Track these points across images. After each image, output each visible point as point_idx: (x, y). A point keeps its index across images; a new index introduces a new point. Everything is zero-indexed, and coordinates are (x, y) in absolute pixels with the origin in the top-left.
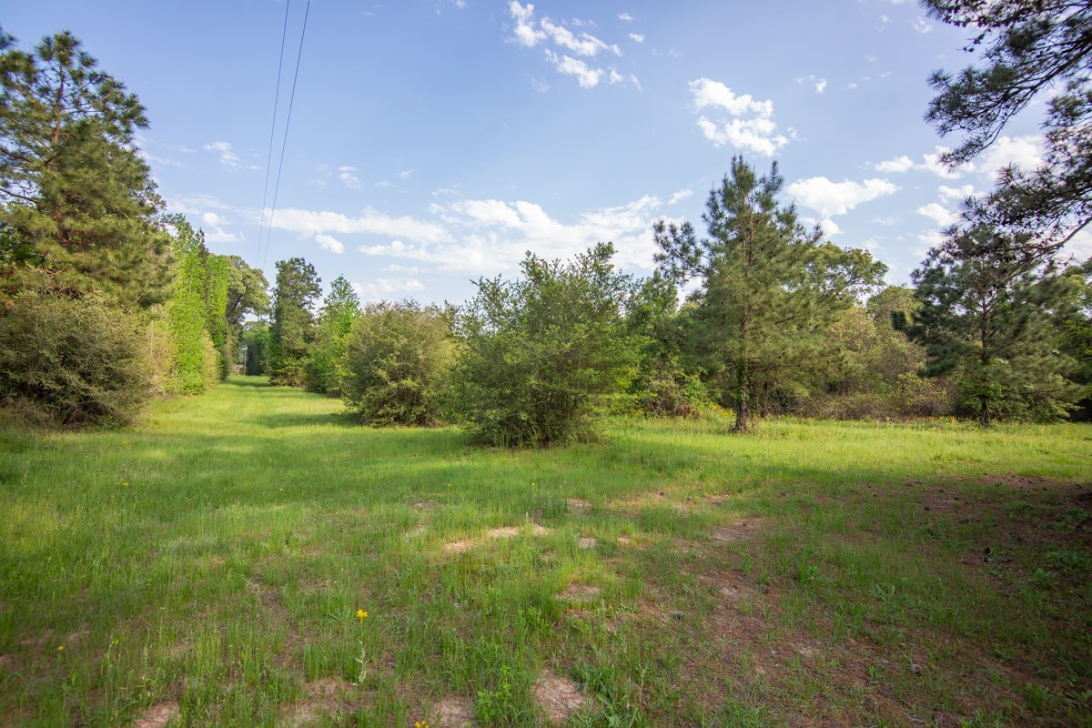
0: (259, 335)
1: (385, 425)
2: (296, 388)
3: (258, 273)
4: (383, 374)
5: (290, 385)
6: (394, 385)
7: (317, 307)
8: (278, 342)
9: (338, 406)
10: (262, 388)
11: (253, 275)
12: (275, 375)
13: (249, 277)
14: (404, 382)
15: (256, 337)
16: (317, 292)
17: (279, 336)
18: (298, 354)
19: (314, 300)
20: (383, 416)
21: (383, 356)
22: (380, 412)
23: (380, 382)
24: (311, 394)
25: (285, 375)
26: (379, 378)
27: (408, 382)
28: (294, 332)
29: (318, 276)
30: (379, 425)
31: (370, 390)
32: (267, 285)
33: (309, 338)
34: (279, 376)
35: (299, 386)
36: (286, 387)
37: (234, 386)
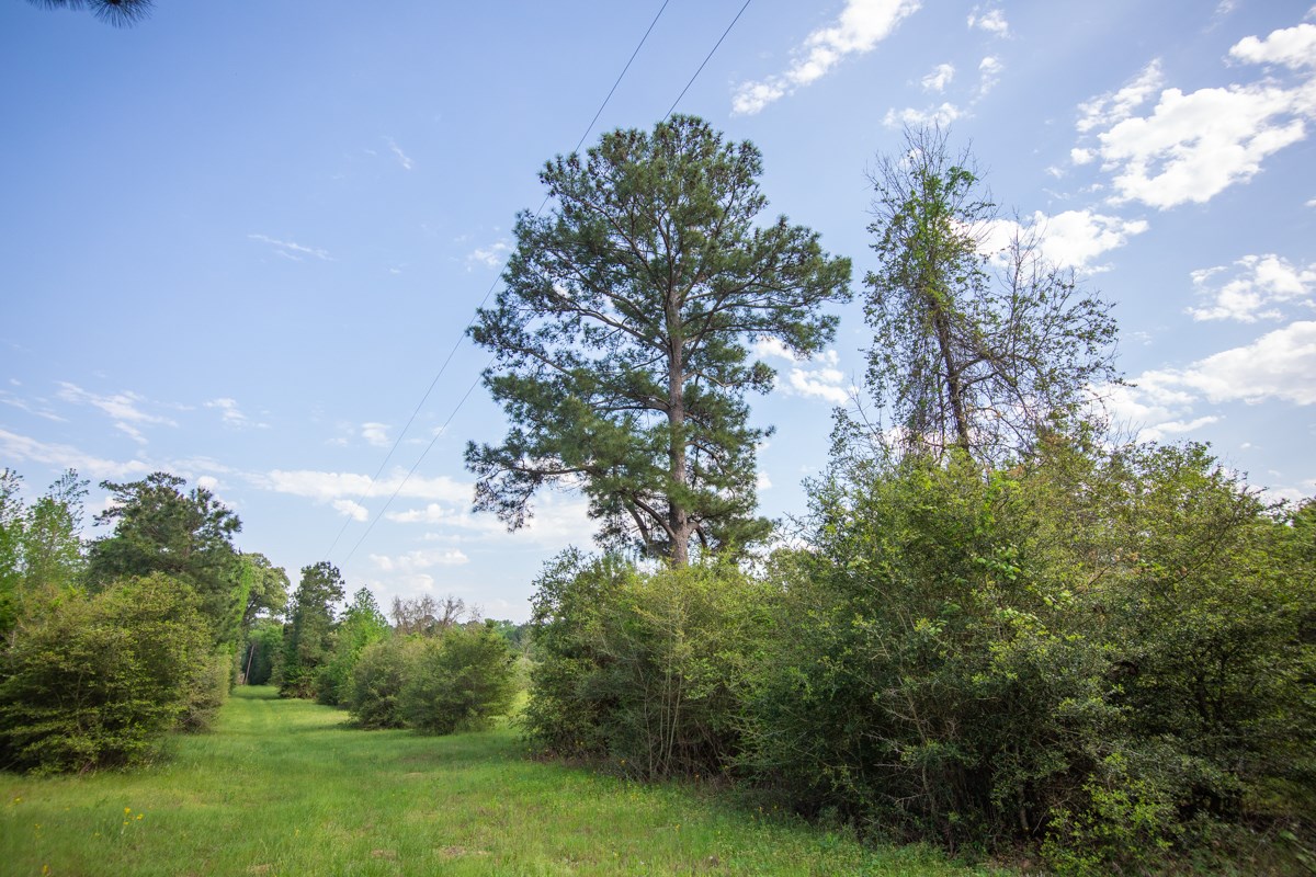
0: (268, 635)
1: (374, 729)
2: (307, 701)
3: (280, 572)
4: (375, 692)
5: (300, 697)
6: (382, 700)
7: (338, 609)
8: (294, 650)
9: (343, 716)
10: (271, 701)
11: (274, 574)
12: (286, 686)
13: (270, 577)
14: (388, 697)
15: (264, 636)
16: (339, 594)
17: (296, 644)
18: (313, 663)
19: (336, 604)
20: (373, 722)
21: (377, 679)
22: (371, 720)
23: (372, 698)
24: (323, 707)
25: (297, 686)
26: (373, 695)
27: (391, 698)
28: (312, 639)
29: (341, 579)
30: (370, 729)
31: (366, 704)
32: (288, 583)
33: (326, 645)
34: (291, 687)
35: (309, 697)
36: (297, 700)
37: (241, 700)
